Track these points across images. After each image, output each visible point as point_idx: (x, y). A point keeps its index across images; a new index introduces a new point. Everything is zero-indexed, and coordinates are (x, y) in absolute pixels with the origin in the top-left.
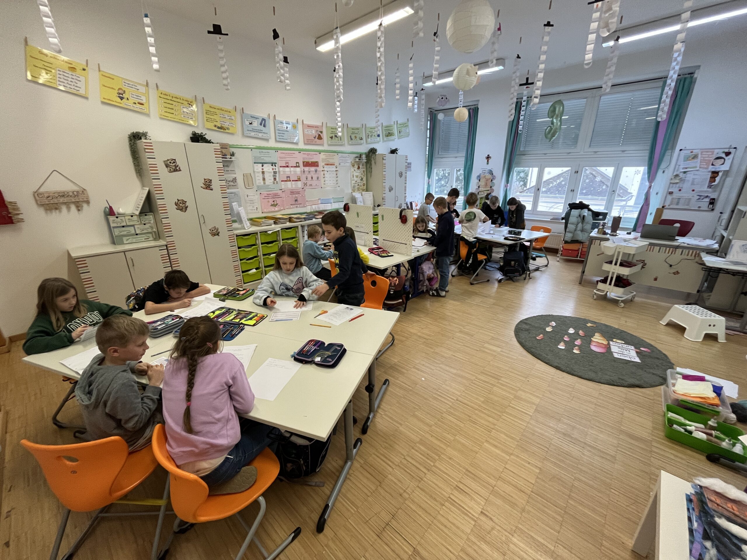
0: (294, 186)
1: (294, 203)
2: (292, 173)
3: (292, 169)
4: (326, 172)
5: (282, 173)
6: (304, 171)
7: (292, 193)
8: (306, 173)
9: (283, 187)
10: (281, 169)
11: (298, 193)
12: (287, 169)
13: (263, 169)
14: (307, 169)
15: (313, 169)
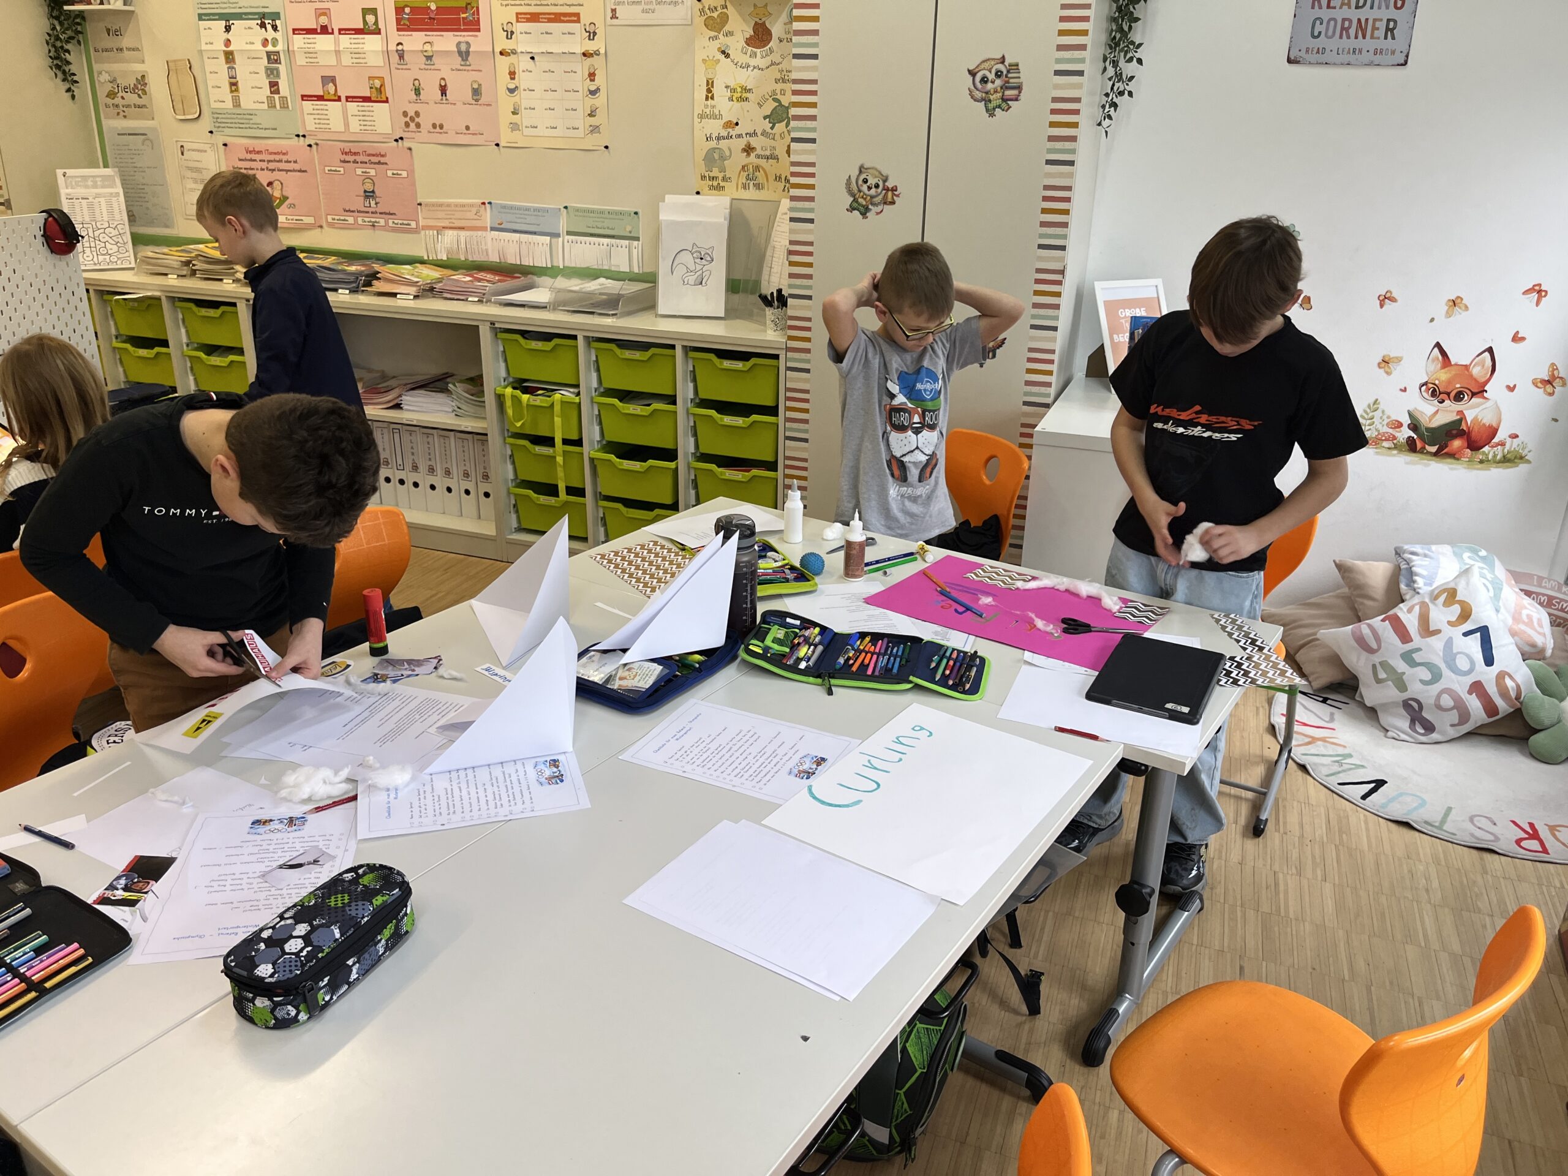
0: (355, 126)
1: (359, 203)
2: (346, 60)
3: (345, 40)
4: (524, 63)
5: (301, 60)
6: (401, 55)
7: (351, 155)
8: (415, 62)
9: (311, 125)
10: (299, 40)
11: (378, 159)
12: (323, 42)
13: (228, 42)
14: (415, 41)
15: (446, 42)
